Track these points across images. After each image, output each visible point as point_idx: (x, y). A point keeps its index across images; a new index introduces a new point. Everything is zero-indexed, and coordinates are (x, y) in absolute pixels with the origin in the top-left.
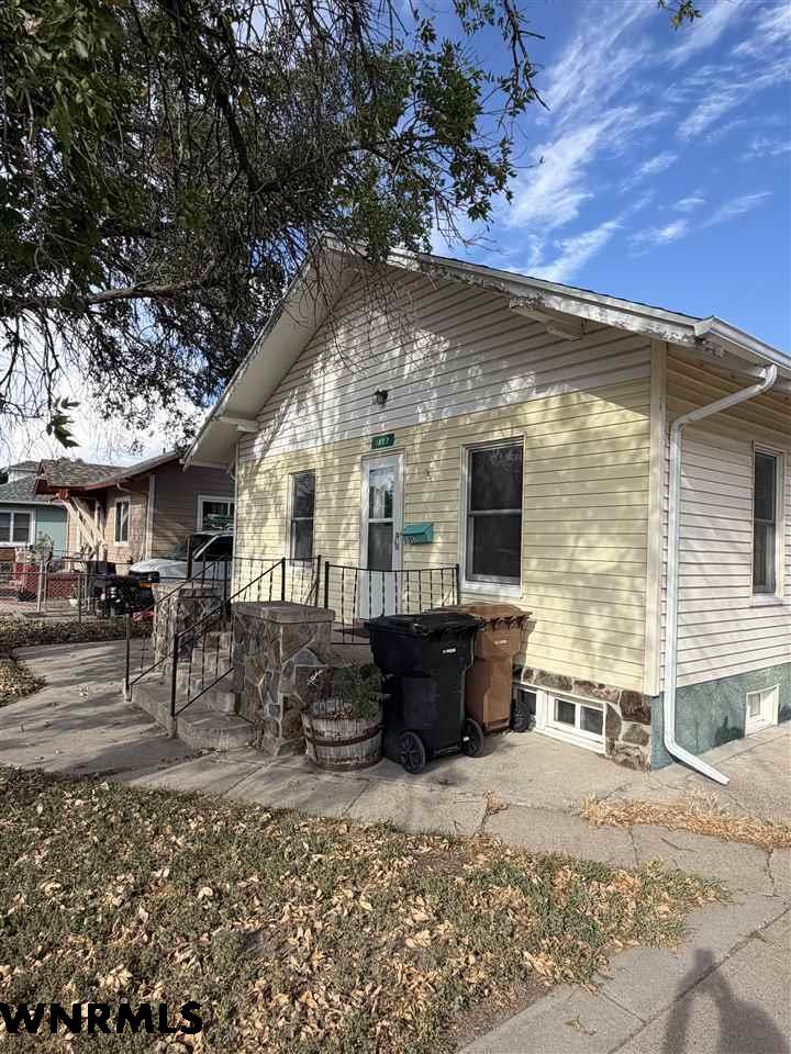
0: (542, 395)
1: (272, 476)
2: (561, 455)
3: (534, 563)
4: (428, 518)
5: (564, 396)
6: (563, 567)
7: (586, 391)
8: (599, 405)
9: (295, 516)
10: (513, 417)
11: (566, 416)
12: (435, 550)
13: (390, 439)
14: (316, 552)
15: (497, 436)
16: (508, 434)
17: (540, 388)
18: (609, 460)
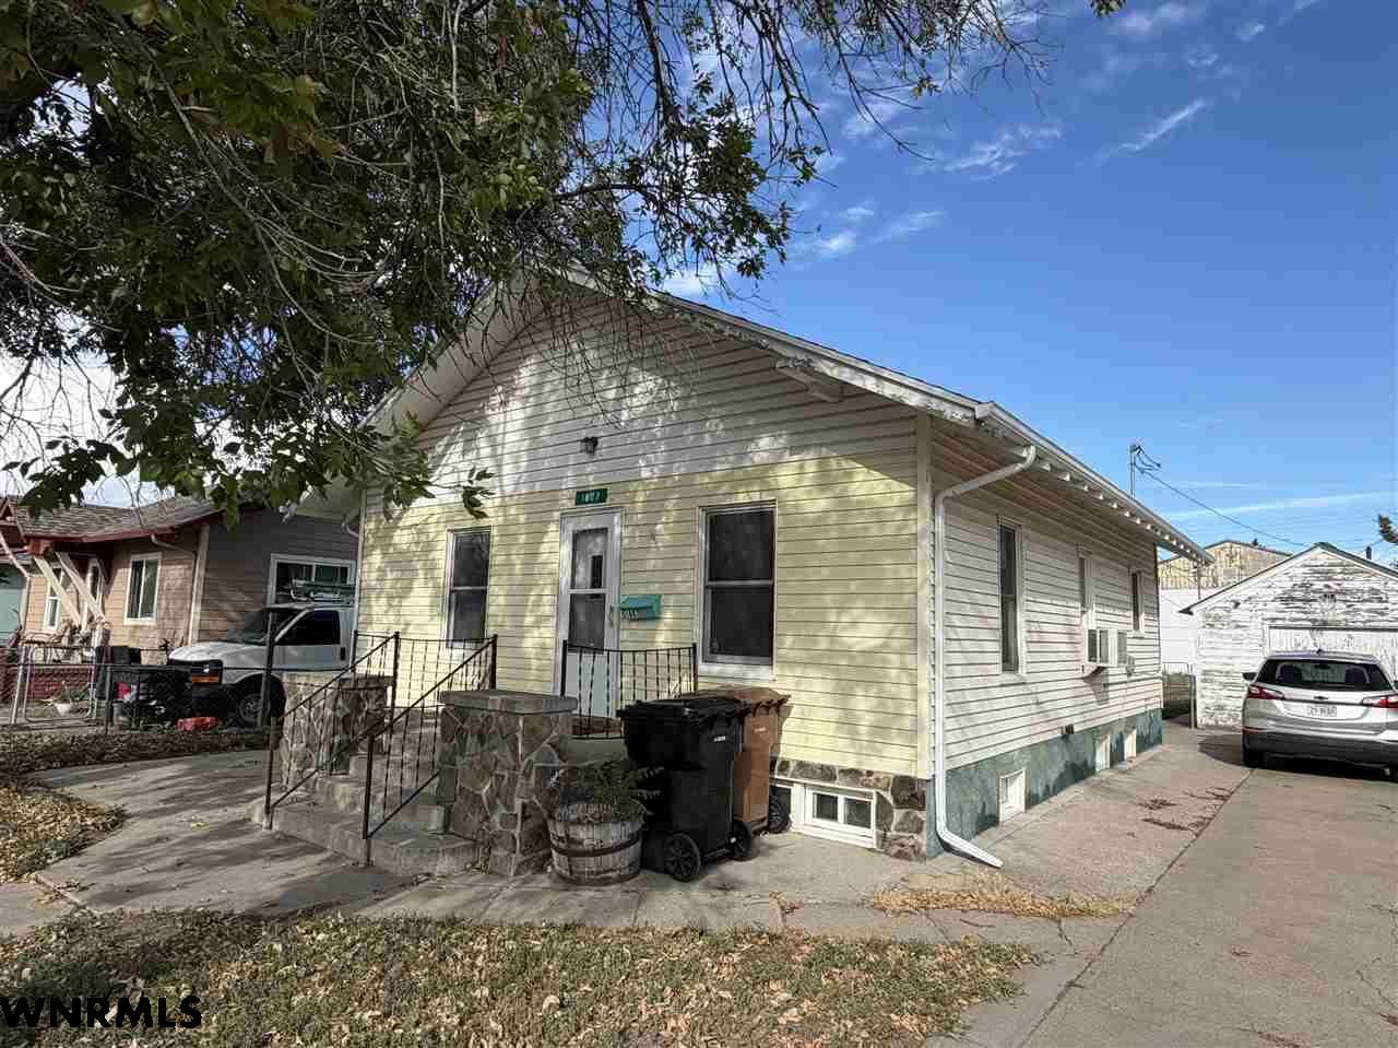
0: (796, 458)
1: (420, 533)
2: (819, 522)
3: (788, 641)
4: (655, 589)
5: (822, 460)
6: (823, 644)
7: (848, 457)
8: (861, 473)
9: (456, 584)
10: (762, 479)
11: (824, 482)
12: (662, 627)
13: (601, 495)
14: (490, 631)
15: (742, 498)
16: (756, 497)
17: (794, 449)
18: (874, 530)
